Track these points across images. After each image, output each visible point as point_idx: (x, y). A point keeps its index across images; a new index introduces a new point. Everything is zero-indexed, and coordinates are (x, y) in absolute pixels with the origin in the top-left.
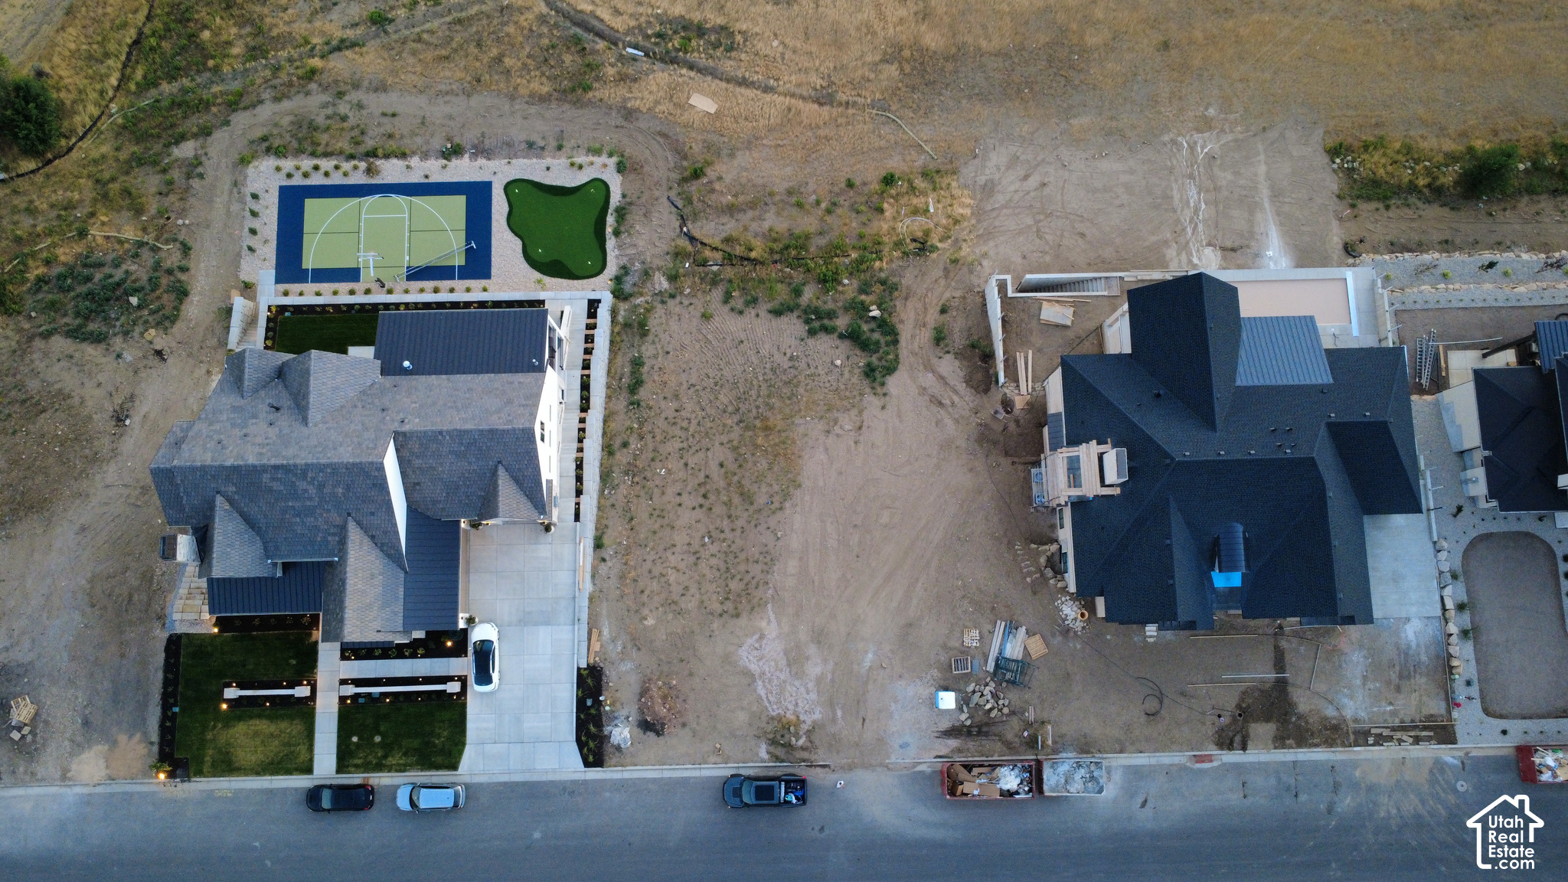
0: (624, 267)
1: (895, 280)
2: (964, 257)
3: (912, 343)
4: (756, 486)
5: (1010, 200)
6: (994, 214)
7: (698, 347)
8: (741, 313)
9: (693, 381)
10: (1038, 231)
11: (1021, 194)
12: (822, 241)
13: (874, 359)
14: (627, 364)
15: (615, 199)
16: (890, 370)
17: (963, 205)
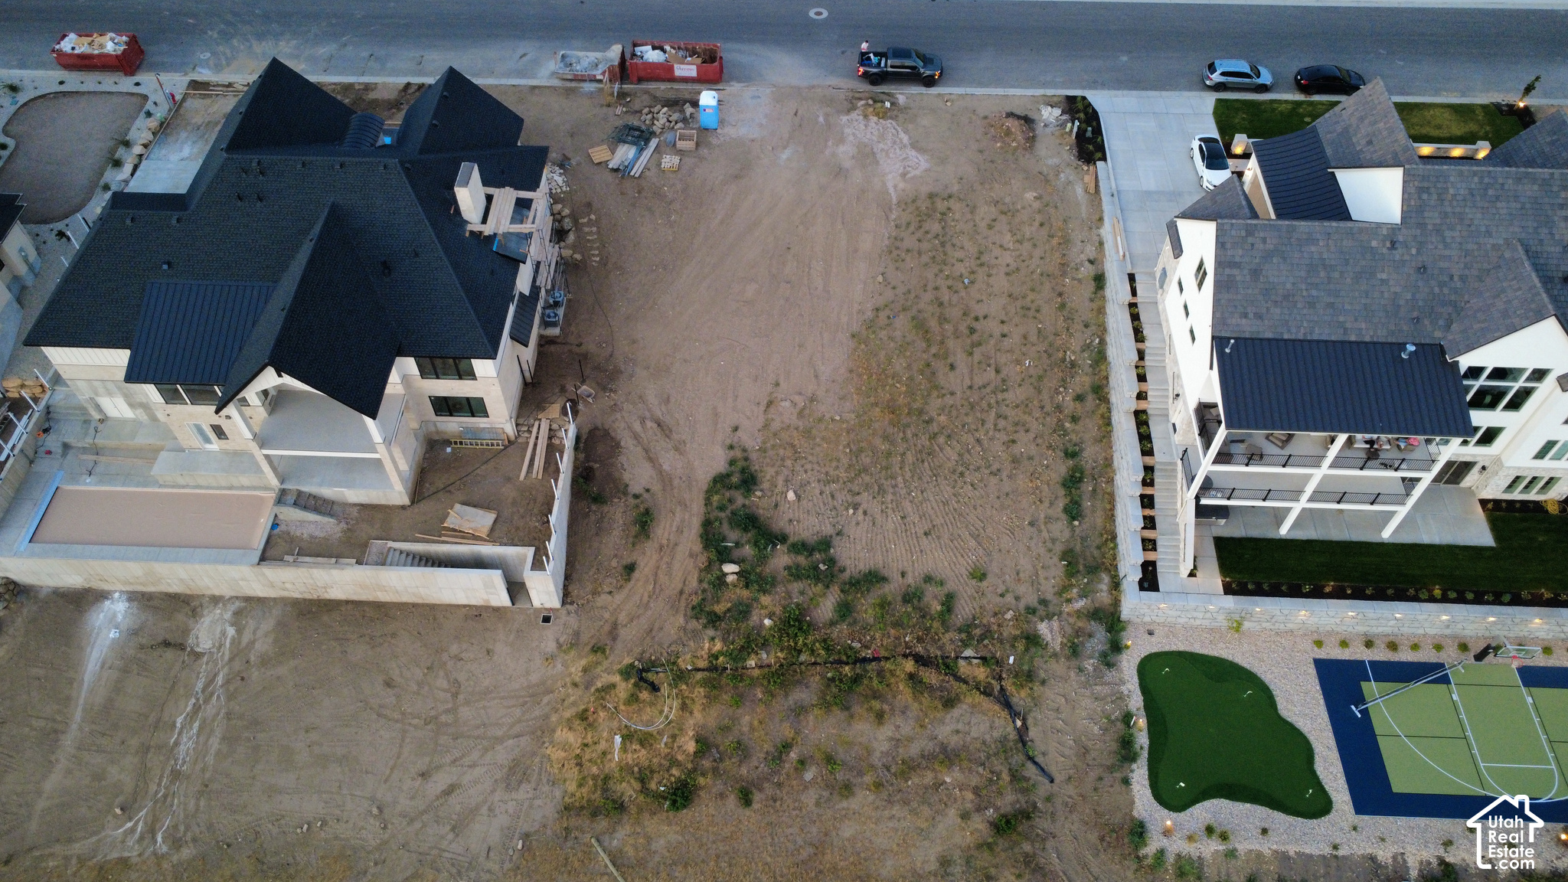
0: (1110, 665)
1: (694, 624)
2: (581, 657)
3: (683, 521)
4: (908, 339)
5: (486, 750)
6: (517, 729)
7: (989, 530)
8: (928, 579)
9: (993, 480)
10: (455, 695)
11: (467, 761)
12: (800, 695)
13: (740, 500)
14: (1087, 512)
15: (1139, 774)
16: (720, 481)
17: (565, 747)
